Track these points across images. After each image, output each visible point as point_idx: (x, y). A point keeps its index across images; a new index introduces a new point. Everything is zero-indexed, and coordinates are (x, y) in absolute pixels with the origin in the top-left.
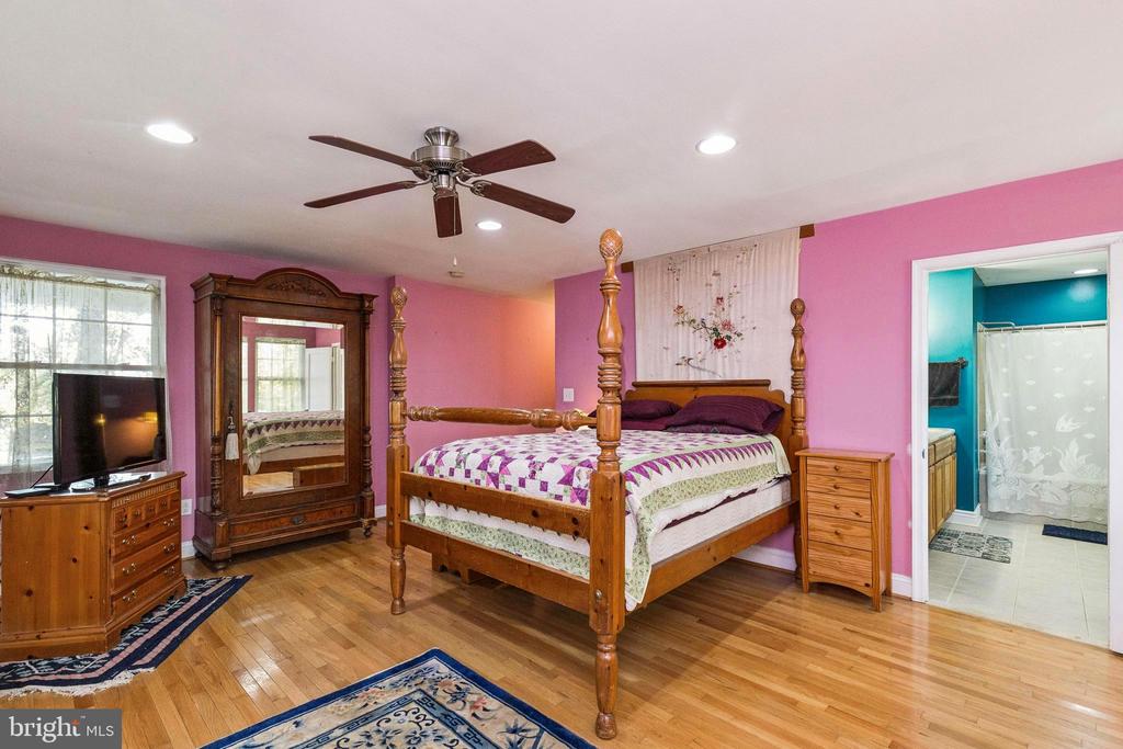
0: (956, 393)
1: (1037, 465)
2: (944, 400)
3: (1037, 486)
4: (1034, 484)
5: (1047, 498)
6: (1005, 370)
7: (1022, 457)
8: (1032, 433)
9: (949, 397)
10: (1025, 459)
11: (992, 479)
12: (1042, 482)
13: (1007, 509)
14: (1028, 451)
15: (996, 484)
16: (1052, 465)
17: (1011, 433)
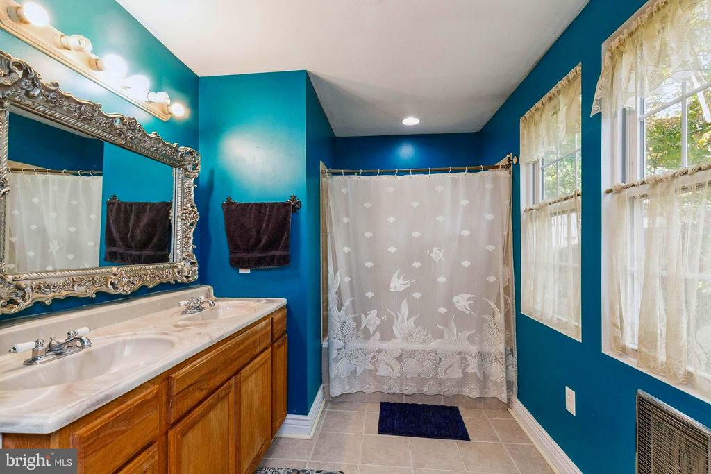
0: (286, 247)
1: (375, 332)
2: (273, 257)
3: (374, 356)
4: (372, 354)
5: (383, 371)
6: (345, 220)
7: (361, 323)
8: (370, 295)
9: (278, 253)
10: (363, 327)
11: (334, 354)
12: (379, 351)
13: (348, 389)
14: (366, 315)
15: (336, 360)
16: (386, 332)
17: (352, 296)
